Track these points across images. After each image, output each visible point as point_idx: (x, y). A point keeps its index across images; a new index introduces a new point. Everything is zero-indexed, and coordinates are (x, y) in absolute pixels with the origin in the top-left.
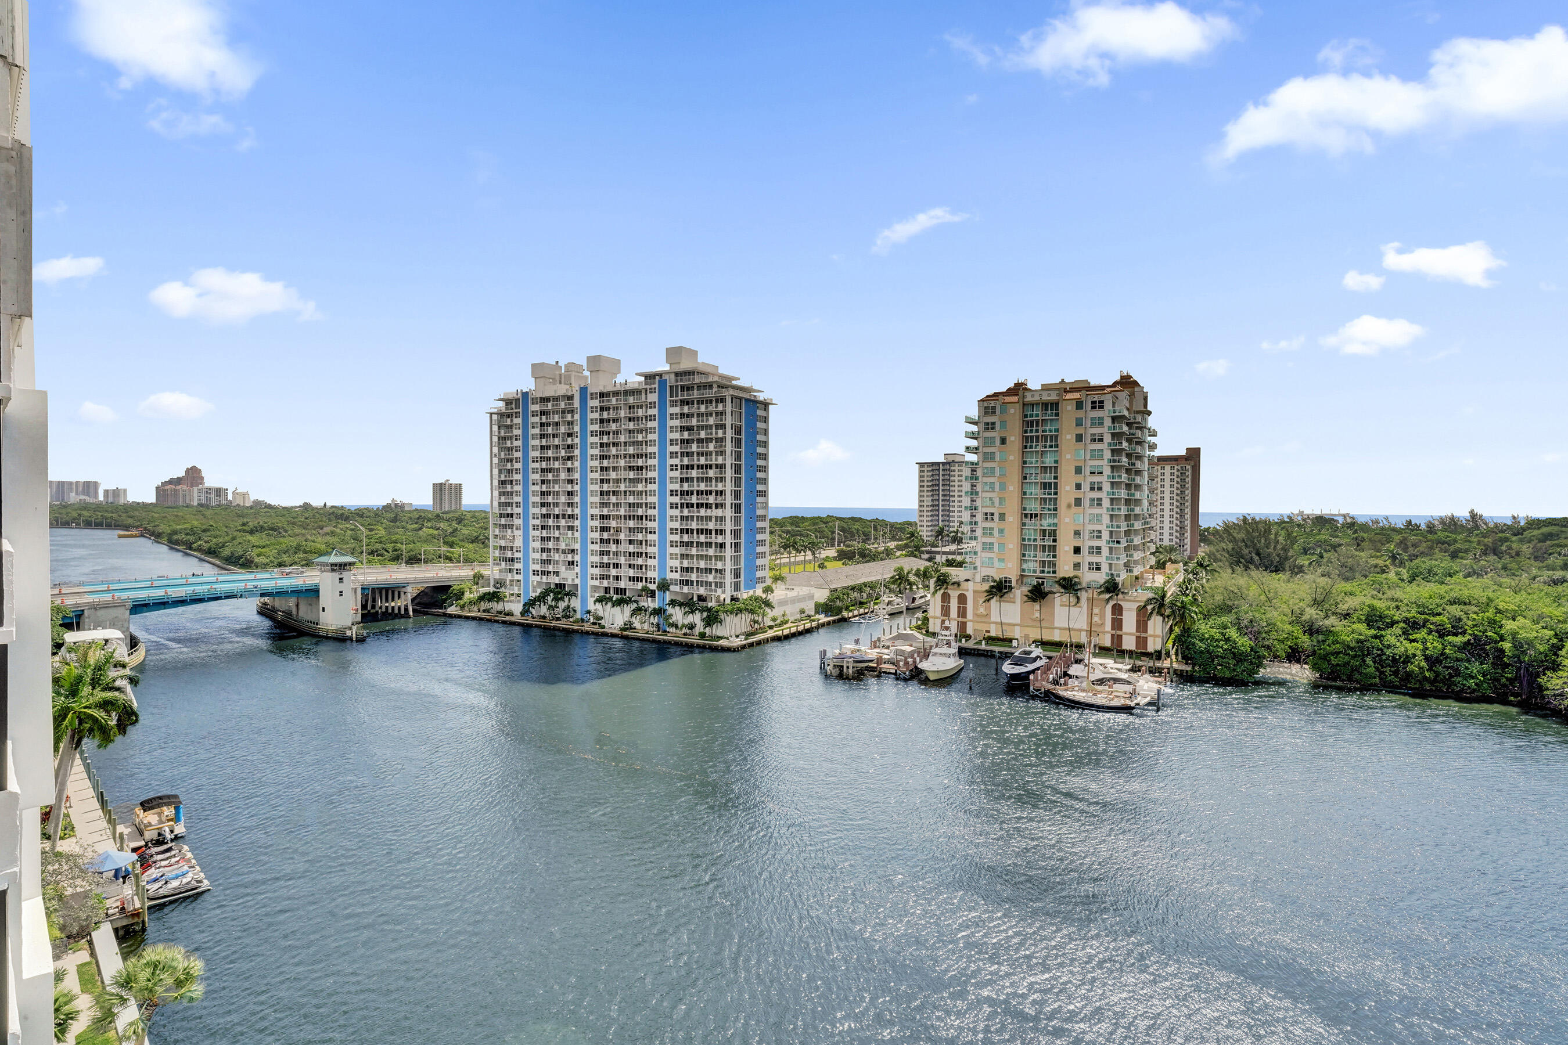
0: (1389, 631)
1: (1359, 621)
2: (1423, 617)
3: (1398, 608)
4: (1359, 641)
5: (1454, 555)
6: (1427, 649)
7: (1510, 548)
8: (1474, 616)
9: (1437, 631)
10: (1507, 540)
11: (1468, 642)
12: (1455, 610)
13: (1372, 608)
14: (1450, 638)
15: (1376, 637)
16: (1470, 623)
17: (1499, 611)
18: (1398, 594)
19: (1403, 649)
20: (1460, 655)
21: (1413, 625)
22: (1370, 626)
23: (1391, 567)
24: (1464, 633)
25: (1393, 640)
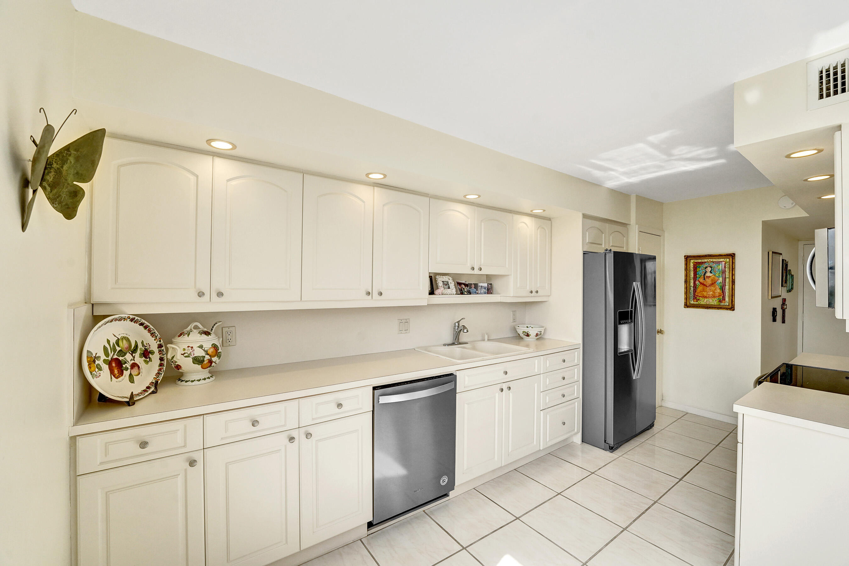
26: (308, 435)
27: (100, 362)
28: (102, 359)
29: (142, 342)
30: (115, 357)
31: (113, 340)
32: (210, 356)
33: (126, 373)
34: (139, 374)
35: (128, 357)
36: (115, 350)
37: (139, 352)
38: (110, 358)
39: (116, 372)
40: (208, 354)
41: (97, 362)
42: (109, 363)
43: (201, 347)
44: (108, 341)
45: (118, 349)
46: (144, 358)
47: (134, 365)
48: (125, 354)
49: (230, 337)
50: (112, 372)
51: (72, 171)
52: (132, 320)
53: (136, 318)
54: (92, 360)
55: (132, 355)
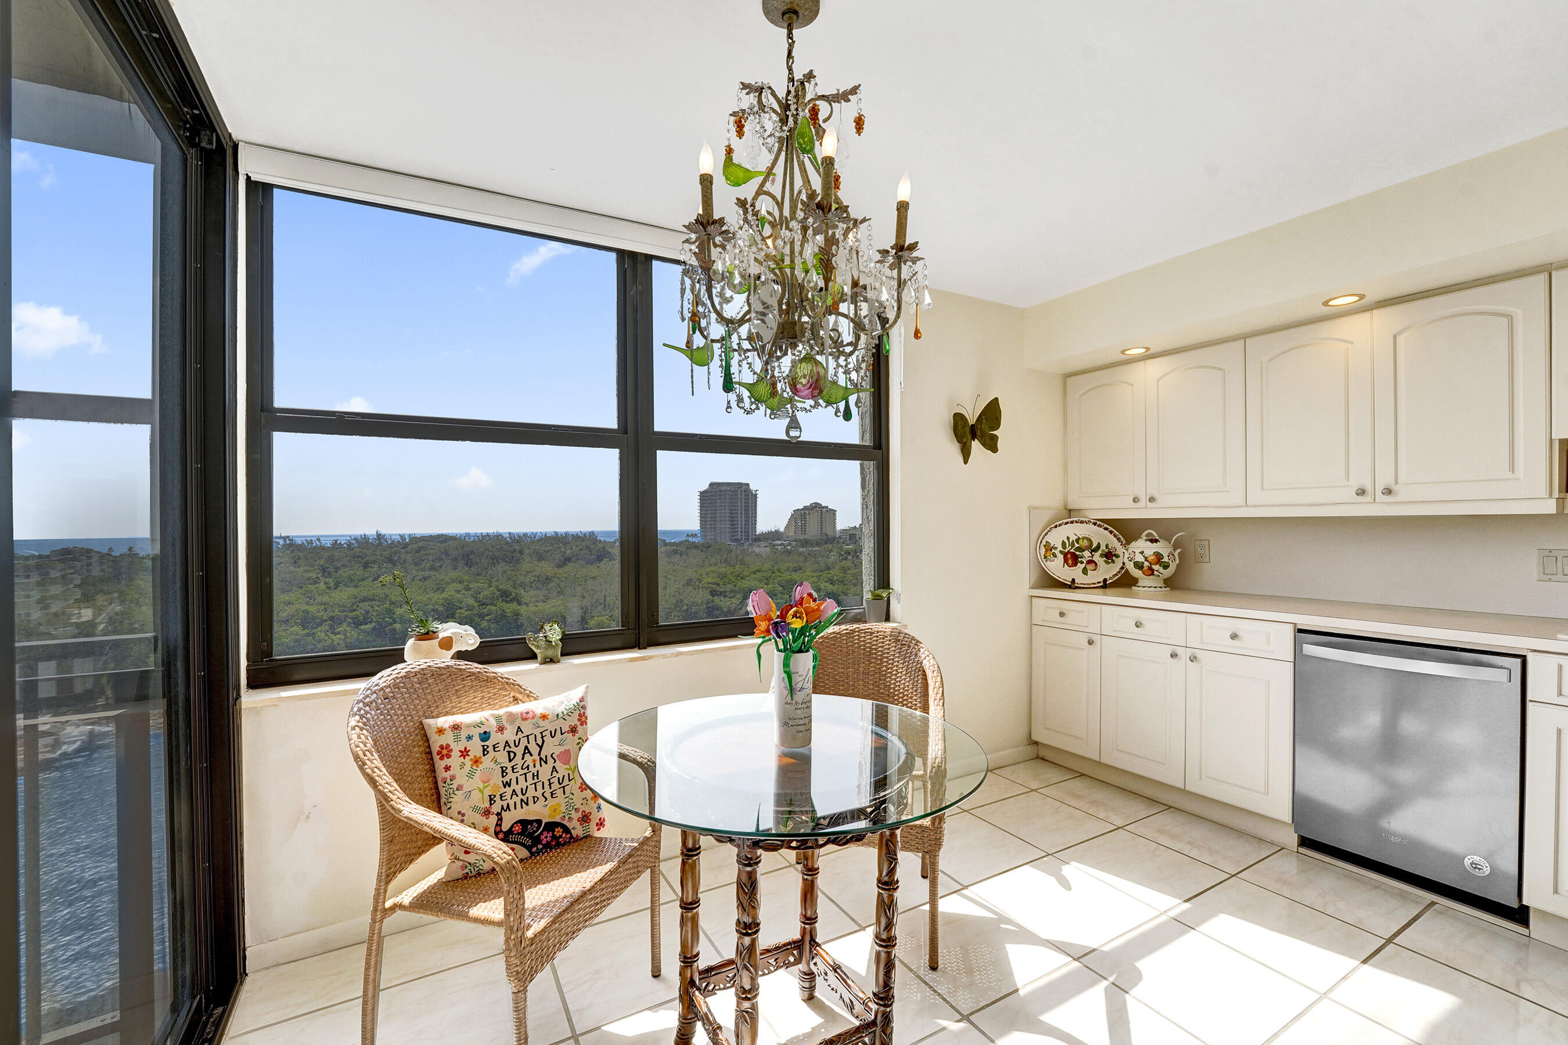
0: (319, 629)
1: (296, 624)
2: (343, 614)
3: (326, 610)
4: (296, 641)
5: (366, 566)
6: (347, 638)
7: (399, 558)
8: (377, 608)
9: (354, 623)
10: (395, 553)
11: (374, 629)
12: (365, 606)
13: (306, 612)
14: (363, 627)
15: (308, 635)
16: (375, 614)
17: (392, 603)
18: (325, 599)
19: (330, 641)
20: (369, 638)
21: (334, 622)
22: (304, 628)
23: (321, 578)
24: (370, 622)
25: (323, 635)
26: (1193, 659)
27: (1057, 552)
28: (1058, 550)
29: (1107, 546)
30: (1072, 551)
31: (1073, 538)
32: (1150, 563)
33: (1081, 566)
34: (1095, 570)
35: (1087, 554)
36: (1073, 545)
37: (1100, 552)
38: (1066, 551)
39: (1070, 562)
40: (1147, 561)
41: (1053, 551)
42: (1065, 555)
43: (1142, 553)
44: (1068, 538)
45: (1077, 545)
46: (1105, 559)
47: (1090, 562)
48: (1084, 551)
49: (1202, 552)
50: (1066, 561)
51: (987, 427)
52: (1095, 524)
53: (1098, 523)
54: (1049, 548)
55: (1091, 553)
